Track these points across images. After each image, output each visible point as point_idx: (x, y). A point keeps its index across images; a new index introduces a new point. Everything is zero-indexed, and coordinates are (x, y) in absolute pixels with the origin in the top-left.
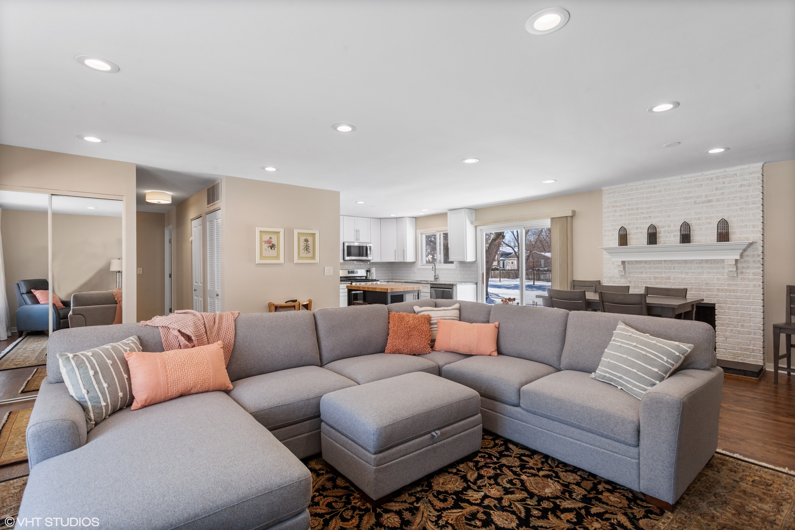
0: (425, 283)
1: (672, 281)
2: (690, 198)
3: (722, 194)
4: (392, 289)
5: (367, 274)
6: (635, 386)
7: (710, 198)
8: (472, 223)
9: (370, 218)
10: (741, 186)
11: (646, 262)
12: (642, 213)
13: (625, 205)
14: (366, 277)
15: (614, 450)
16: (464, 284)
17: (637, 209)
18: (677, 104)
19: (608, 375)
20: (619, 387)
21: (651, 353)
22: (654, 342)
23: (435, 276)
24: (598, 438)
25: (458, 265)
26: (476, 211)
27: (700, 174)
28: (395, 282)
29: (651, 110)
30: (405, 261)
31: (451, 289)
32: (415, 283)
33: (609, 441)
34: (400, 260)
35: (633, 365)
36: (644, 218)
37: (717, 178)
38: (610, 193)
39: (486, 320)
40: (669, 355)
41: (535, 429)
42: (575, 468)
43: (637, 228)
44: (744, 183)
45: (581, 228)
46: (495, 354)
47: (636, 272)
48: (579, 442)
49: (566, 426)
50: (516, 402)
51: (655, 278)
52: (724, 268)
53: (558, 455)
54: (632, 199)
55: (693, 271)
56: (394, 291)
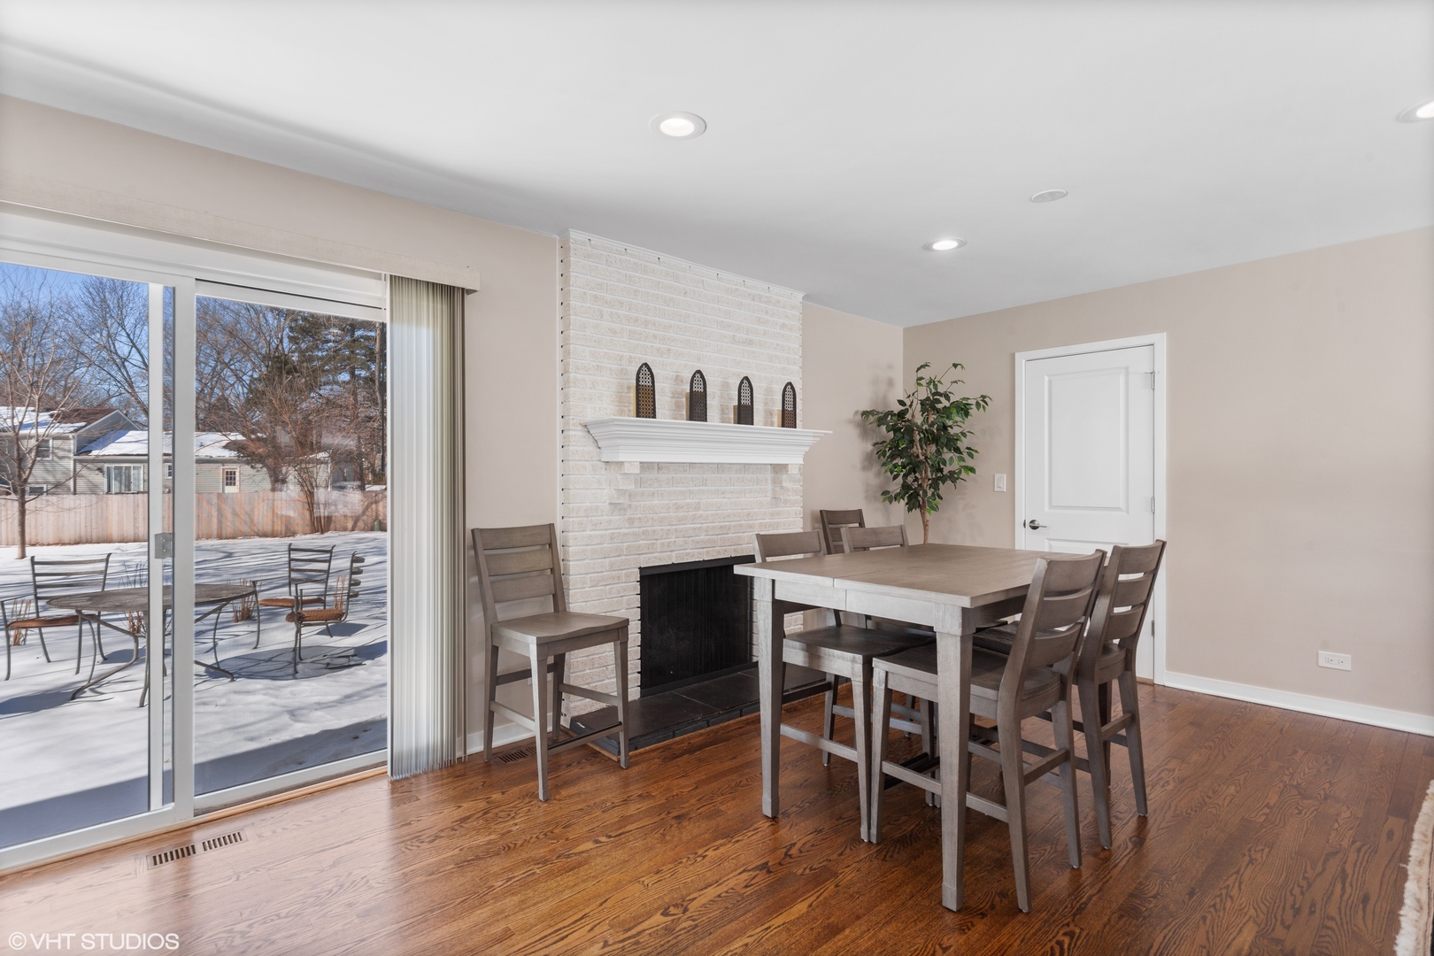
2: (728, 326)
3: (765, 333)
7: (751, 337)
10: (783, 325)
12: (655, 336)
17: (646, 324)
38: (589, 257)
44: (786, 322)
54: (636, 292)
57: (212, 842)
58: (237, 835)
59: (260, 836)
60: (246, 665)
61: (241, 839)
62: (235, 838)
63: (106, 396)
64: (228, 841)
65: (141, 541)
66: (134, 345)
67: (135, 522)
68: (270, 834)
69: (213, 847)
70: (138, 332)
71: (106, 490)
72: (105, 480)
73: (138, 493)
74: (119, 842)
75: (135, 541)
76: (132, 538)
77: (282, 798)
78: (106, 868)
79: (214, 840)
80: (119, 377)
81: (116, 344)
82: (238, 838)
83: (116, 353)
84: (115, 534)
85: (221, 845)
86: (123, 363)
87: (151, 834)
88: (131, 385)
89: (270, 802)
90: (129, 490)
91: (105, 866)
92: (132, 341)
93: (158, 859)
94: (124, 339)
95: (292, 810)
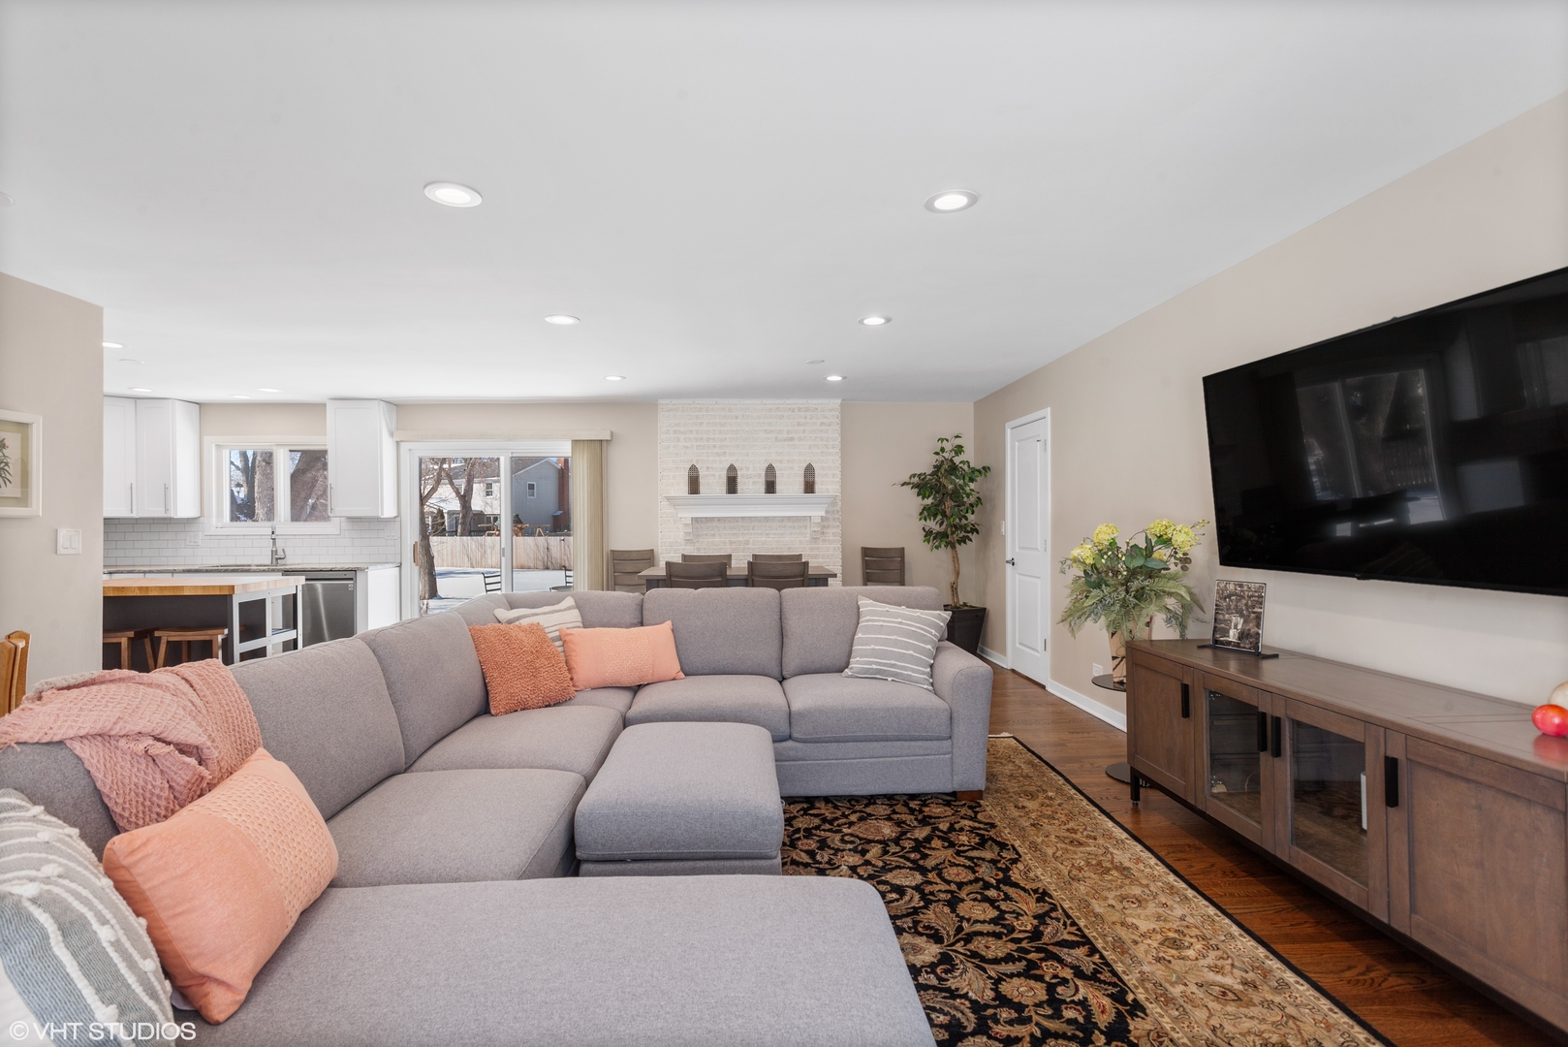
1: (750, 546)
2: (772, 432)
3: (804, 431)
6: (914, 671)
7: (791, 435)
8: (392, 434)
10: (822, 423)
11: (719, 519)
12: (715, 446)
13: (691, 432)
15: (926, 753)
16: (379, 566)
17: (708, 440)
18: (888, 320)
19: (875, 667)
20: (890, 679)
21: (915, 627)
22: (918, 614)
23: (274, 553)
24: (906, 744)
25: (346, 524)
26: (400, 408)
27: (782, 402)
29: (861, 322)
30: (173, 515)
31: (352, 579)
32: (207, 571)
33: (920, 743)
35: (907, 646)
36: (717, 454)
37: (799, 410)
38: (670, 410)
39: (636, 621)
40: (935, 626)
41: (818, 764)
42: (872, 796)
43: (708, 468)
44: (825, 421)
45: (620, 461)
46: (682, 675)
47: (706, 535)
48: (882, 759)
49: (864, 743)
50: (787, 733)
51: (731, 543)
52: (806, 527)
53: (854, 789)
54: (701, 424)
55: (775, 532)
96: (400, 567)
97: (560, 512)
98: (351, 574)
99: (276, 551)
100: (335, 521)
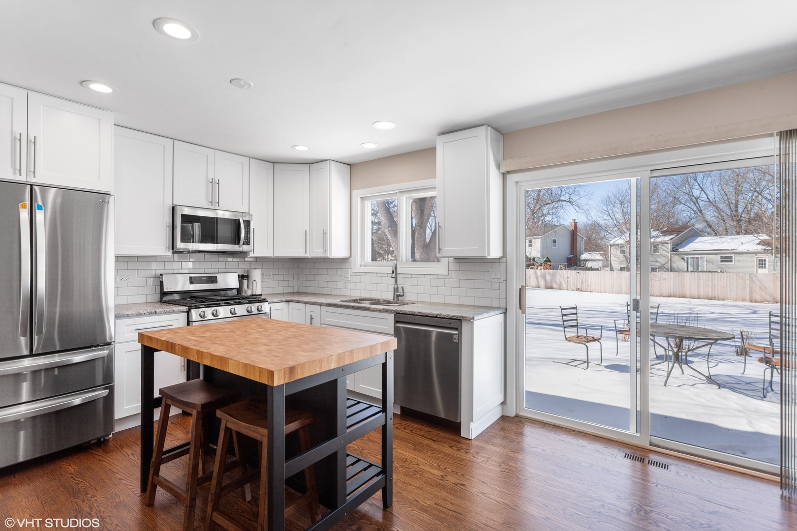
0: (380, 311)
4: (292, 370)
5: (241, 283)
8: (498, 166)
9: (250, 157)
14: (239, 290)
16: (485, 313)
23: (396, 290)
25: (453, 266)
26: (505, 138)
28: (306, 303)
30: (328, 255)
31: (456, 329)
34: (317, 253)
56: (299, 375)
57: (653, 462)
58: (667, 466)
59: (678, 473)
60: (732, 382)
61: (667, 469)
62: (665, 466)
63: (688, 219)
64: (661, 466)
65: (702, 299)
66: (702, 190)
67: (698, 288)
68: (684, 475)
69: (653, 464)
70: (705, 181)
71: (686, 270)
72: (686, 264)
73: (702, 272)
74: (615, 440)
75: (698, 298)
76: (697, 297)
77: (699, 461)
78: (607, 448)
79: (654, 462)
80: (695, 209)
81: (693, 191)
82: (666, 467)
83: (694, 196)
84: (688, 293)
85: (656, 466)
86: (697, 200)
87: (629, 443)
88: (701, 211)
89: (692, 459)
90: (698, 270)
91: (607, 446)
92: (701, 188)
93: (627, 455)
94: (697, 187)
95: (702, 470)
96: (505, 313)
97: (571, 256)
98: (456, 323)
99: (397, 288)
100: (445, 261)
